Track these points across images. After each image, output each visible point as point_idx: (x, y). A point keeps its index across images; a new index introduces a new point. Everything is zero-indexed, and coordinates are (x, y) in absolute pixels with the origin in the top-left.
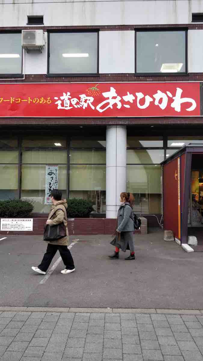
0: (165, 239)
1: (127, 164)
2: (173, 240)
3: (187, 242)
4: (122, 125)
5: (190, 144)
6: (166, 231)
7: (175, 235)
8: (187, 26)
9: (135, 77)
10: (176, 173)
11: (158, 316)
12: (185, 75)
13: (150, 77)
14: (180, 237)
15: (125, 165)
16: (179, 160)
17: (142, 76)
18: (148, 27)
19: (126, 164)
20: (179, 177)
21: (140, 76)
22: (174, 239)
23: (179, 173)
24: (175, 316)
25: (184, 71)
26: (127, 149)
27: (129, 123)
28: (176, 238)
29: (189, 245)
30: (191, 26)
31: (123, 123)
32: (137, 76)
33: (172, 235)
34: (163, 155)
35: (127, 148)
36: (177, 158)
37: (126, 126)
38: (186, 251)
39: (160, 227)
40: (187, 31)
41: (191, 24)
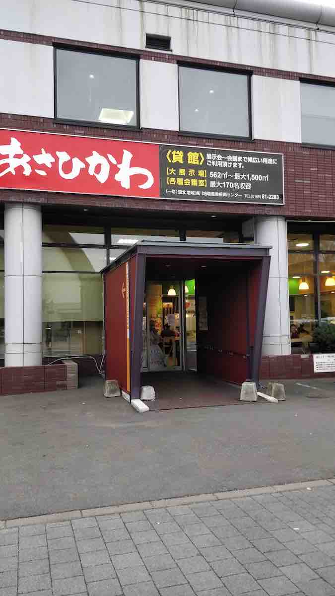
0: (106, 395)
1: (43, 272)
2: (120, 395)
3: (139, 397)
4: (33, 205)
5: (143, 241)
6: (107, 382)
7: (122, 387)
8: (140, 53)
9: (55, 126)
10: (124, 288)
11: (84, 522)
12: (136, 130)
13: (81, 128)
14: (128, 389)
15: (39, 273)
16: (127, 266)
17: (66, 125)
18: (76, 44)
19: (41, 272)
20: (127, 293)
21: (63, 124)
22: (121, 393)
23: (128, 287)
24: (110, 516)
25: (135, 124)
26: (43, 246)
27: (46, 202)
28: (123, 392)
29: (143, 401)
30: (145, 53)
31: (34, 200)
32: (58, 123)
33: (117, 387)
34: (106, 258)
35: (42, 243)
36: (125, 263)
37: (40, 207)
38: (138, 410)
39: (100, 376)
40: (139, 61)
41: (145, 51)
